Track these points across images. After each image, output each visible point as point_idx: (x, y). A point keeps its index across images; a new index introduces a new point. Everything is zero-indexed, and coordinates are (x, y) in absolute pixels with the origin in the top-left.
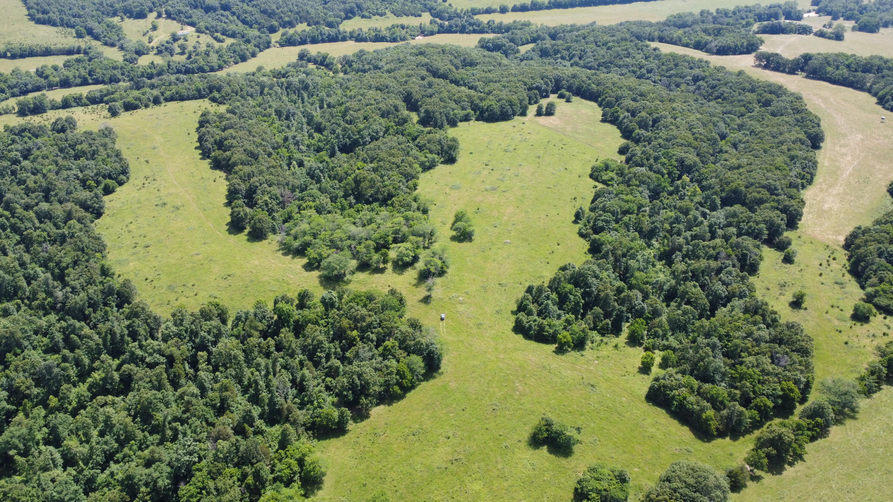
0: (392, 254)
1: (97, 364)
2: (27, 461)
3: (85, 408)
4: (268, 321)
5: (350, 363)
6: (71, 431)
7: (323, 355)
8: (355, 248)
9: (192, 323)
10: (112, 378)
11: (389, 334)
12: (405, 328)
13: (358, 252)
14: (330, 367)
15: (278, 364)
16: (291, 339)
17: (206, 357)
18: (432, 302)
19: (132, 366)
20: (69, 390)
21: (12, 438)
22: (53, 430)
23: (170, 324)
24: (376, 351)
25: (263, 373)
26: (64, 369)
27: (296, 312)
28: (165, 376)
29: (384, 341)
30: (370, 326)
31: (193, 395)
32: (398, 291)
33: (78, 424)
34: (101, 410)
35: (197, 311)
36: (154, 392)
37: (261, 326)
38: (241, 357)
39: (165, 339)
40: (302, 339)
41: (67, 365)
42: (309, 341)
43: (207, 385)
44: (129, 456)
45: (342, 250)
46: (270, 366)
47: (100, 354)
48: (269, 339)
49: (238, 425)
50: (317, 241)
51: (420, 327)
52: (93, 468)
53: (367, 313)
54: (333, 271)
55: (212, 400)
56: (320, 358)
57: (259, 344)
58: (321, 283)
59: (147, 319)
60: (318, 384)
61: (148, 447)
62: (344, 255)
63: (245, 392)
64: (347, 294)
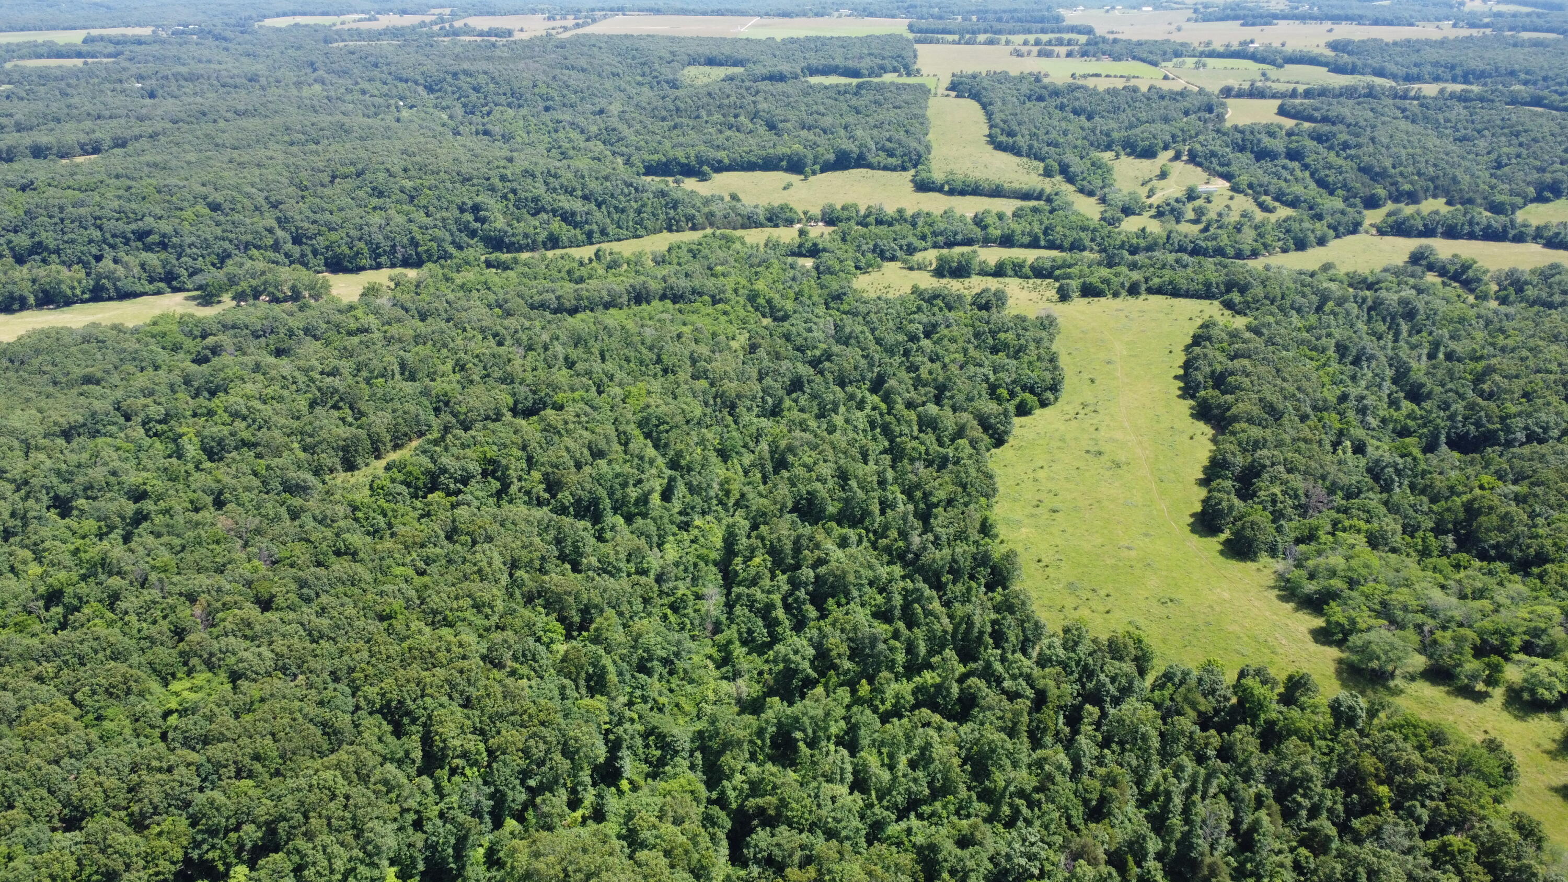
0: (1513, 673)
1: (936, 659)
2: (812, 756)
3: (900, 717)
4: (1218, 702)
5: (1358, 840)
6: (874, 741)
7: (1306, 803)
8: (1431, 632)
9: (1091, 654)
10: (948, 690)
11: (1460, 823)
12: (1501, 825)
13: (1435, 642)
14: (1314, 832)
15: (1215, 782)
16: (1250, 748)
17: (1096, 717)
19: (982, 684)
20: (888, 681)
21: (804, 714)
22: (853, 729)
23: (1057, 642)
24: (1420, 843)
25: (1184, 785)
26: (891, 649)
27: (1274, 706)
28: (1025, 718)
29: (1444, 832)
30: (1421, 789)
31: (1059, 767)
32: (1506, 747)
33: (886, 736)
34: (921, 730)
35: (1104, 638)
36: (1003, 735)
37: (1205, 705)
38: (1155, 742)
39: (1043, 662)
40: (1273, 757)
41: (898, 644)
42: (1287, 766)
43: (1085, 762)
44: (940, 817)
45: (1402, 627)
46: (1201, 779)
47: (943, 647)
48: (1212, 732)
49: (1116, 851)
50: (1354, 594)
51: (1540, 840)
52: (887, 809)
53: (1421, 762)
54: (1370, 660)
55: (1086, 791)
56: (1299, 805)
57: (1191, 733)
58: (1339, 673)
59: (1023, 621)
60: (1280, 852)
61: (968, 816)
62: (1404, 639)
63: (1144, 801)
64: (1388, 711)
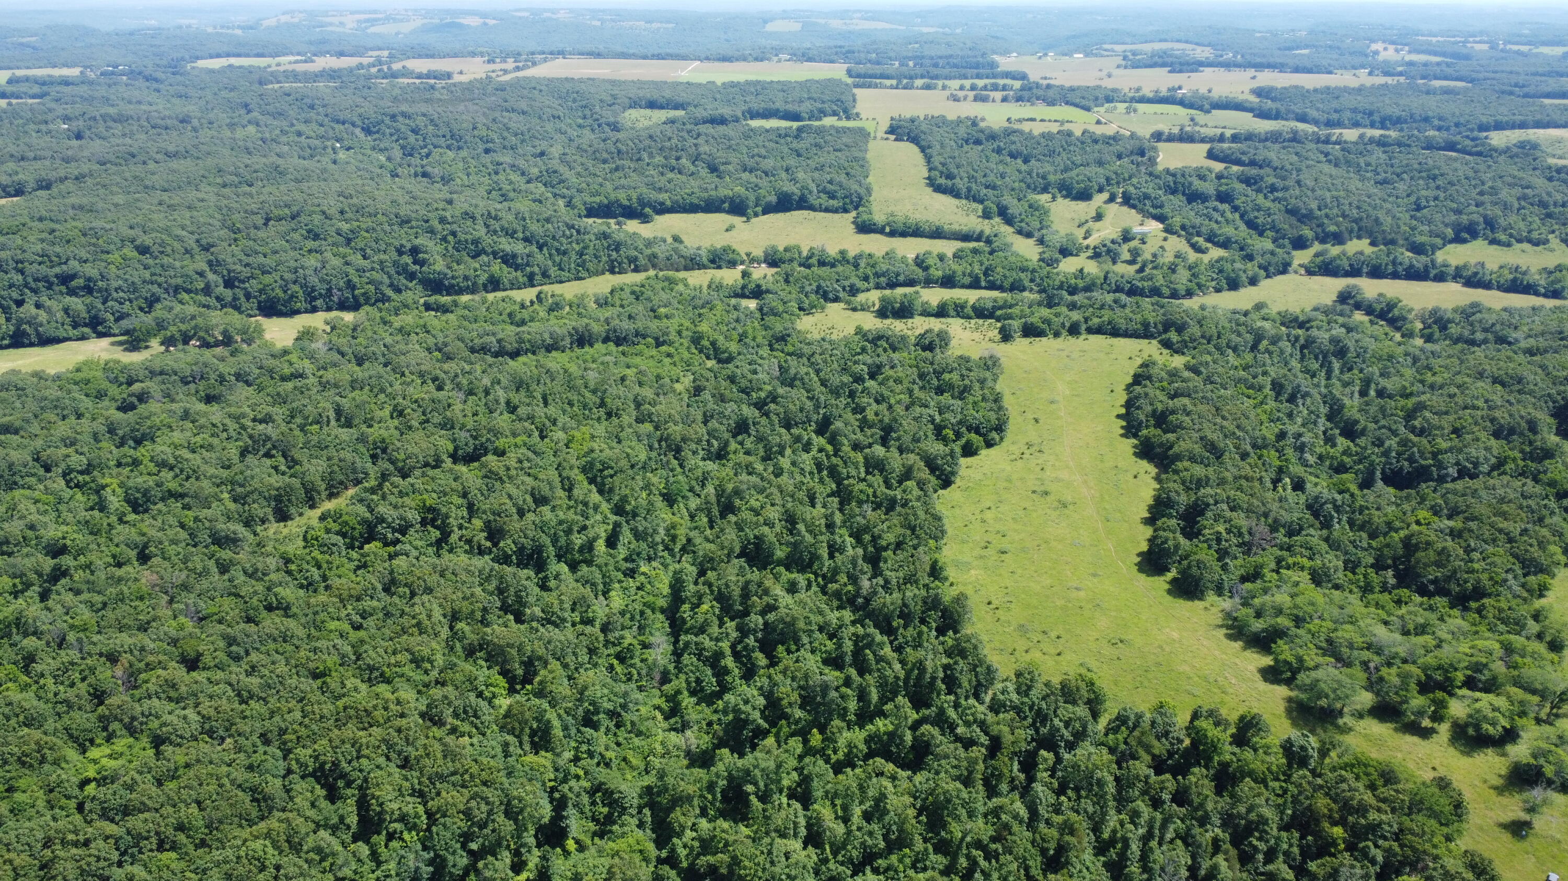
0: (1458, 708)
1: (889, 707)
2: (764, 810)
3: (853, 767)
4: (1172, 744)
7: (1262, 846)
8: (1377, 669)
9: (1044, 698)
10: (901, 738)
11: (1414, 863)
12: (1454, 864)
13: (1381, 679)
14: (1271, 876)
15: (1172, 828)
16: (1206, 792)
17: (1051, 763)
18: (1530, 838)
19: (935, 731)
20: (840, 730)
21: (755, 767)
22: (806, 781)
23: (1011, 687)
25: (1141, 831)
26: (842, 697)
27: (1228, 747)
28: (981, 767)
29: (1398, 873)
30: (1374, 828)
31: (1016, 816)
32: (1455, 784)
33: (840, 787)
34: (874, 780)
35: (1056, 681)
36: (958, 785)
37: (1159, 748)
38: (1111, 788)
40: (1228, 800)
41: (849, 692)
42: (1242, 809)
43: (1042, 810)
44: (896, 871)
45: (1349, 665)
46: (1158, 825)
47: (895, 694)
48: (1167, 775)
50: (1301, 632)
52: (842, 864)
53: (1373, 801)
54: (1319, 698)
55: (1043, 840)
56: (1255, 848)
57: (1147, 777)
58: (1289, 712)
59: (976, 666)
61: (925, 869)
62: (1351, 677)
63: (1101, 848)
64: (1339, 750)
